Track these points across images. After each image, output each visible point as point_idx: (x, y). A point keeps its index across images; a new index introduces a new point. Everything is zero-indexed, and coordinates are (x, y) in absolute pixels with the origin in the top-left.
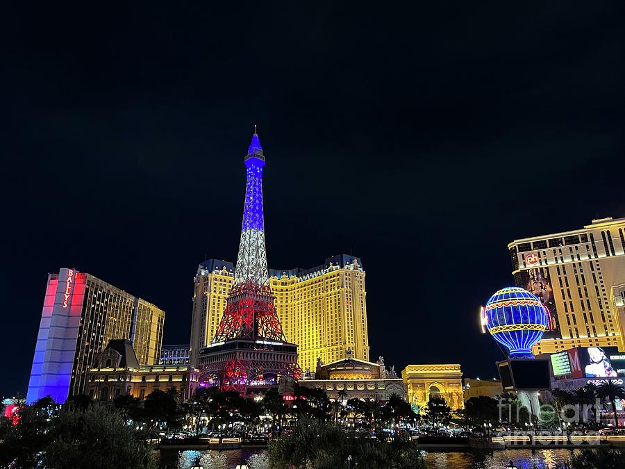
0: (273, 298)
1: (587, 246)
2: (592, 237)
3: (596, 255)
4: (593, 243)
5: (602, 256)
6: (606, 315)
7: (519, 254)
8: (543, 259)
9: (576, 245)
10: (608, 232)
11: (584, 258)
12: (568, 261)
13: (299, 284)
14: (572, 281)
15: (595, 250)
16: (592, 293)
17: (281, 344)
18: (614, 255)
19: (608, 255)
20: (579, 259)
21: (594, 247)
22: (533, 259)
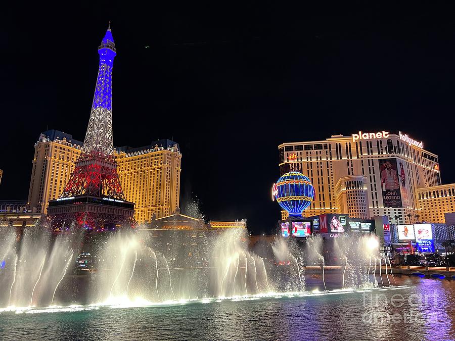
0: (117, 166)
1: (327, 151)
2: (330, 146)
3: (331, 158)
4: (330, 150)
5: (334, 159)
6: (332, 196)
7: (285, 153)
8: (299, 157)
9: (320, 150)
10: (340, 144)
11: (324, 159)
12: (314, 160)
13: (127, 158)
14: (315, 173)
15: (331, 155)
16: (325, 181)
17: (123, 202)
18: (341, 159)
19: (338, 159)
20: (321, 160)
21: (330, 153)
22: (293, 157)
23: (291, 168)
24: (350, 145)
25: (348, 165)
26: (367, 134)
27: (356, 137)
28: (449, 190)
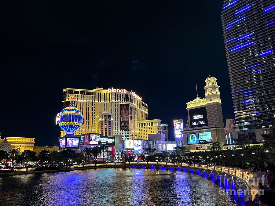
1: (93, 97)
2: (95, 94)
3: (95, 101)
5: (97, 101)
6: (93, 123)
7: (67, 94)
8: (76, 98)
9: (89, 95)
10: (101, 93)
11: (91, 101)
12: (85, 101)
15: (95, 99)
16: (90, 114)
18: (100, 102)
20: (89, 101)
21: (95, 97)
22: (72, 97)
23: (70, 104)
24: (106, 94)
25: (104, 105)
26: (116, 90)
27: (110, 90)
28: (151, 123)
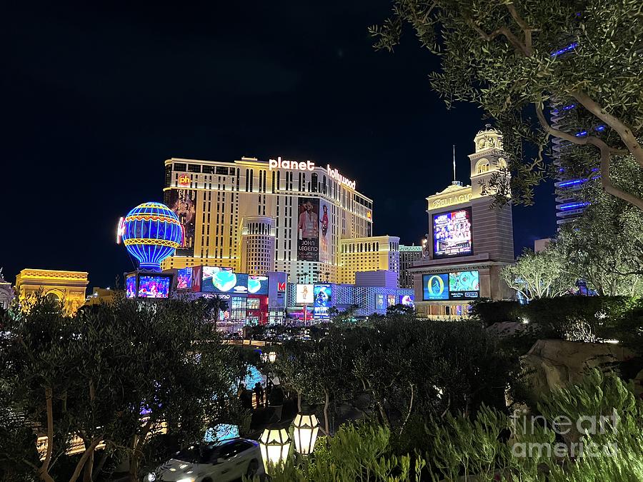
1: (233, 179)
2: (238, 172)
3: (238, 189)
5: (242, 190)
6: (233, 241)
7: (174, 173)
8: (194, 182)
9: (224, 176)
10: (252, 170)
11: (228, 189)
12: (214, 188)
15: (238, 184)
16: (227, 220)
18: (251, 191)
19: (247, 191)
20: (224, 189)
21: (238, 181)
22: (185, 180)
23: (180, 197)
24: (265, 174)
25: (260, 201)
26: (288, 162)
27: (273, 164)
28: (374, 244)
